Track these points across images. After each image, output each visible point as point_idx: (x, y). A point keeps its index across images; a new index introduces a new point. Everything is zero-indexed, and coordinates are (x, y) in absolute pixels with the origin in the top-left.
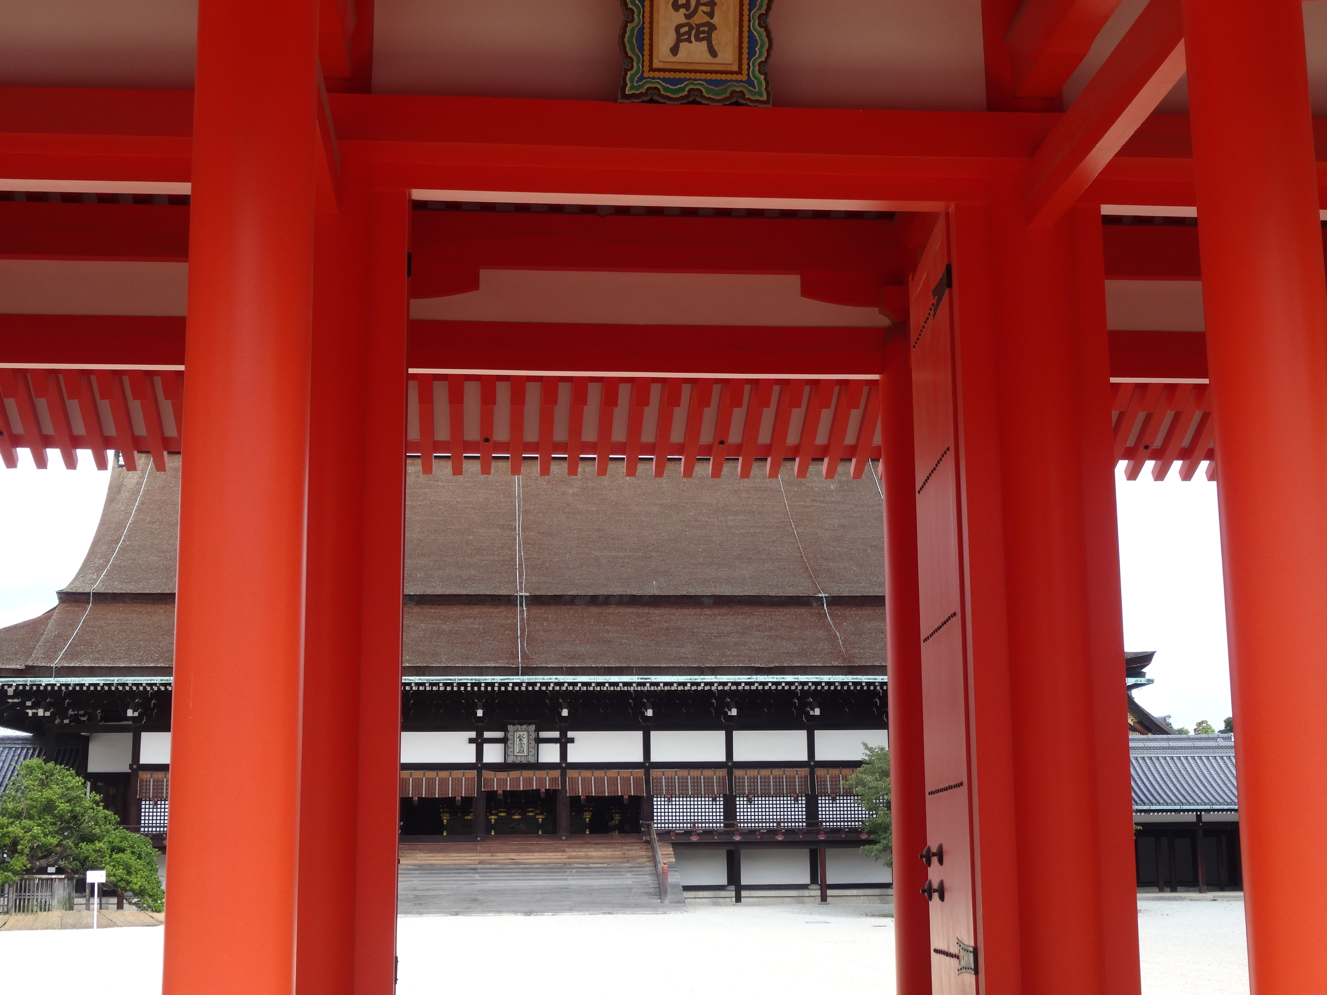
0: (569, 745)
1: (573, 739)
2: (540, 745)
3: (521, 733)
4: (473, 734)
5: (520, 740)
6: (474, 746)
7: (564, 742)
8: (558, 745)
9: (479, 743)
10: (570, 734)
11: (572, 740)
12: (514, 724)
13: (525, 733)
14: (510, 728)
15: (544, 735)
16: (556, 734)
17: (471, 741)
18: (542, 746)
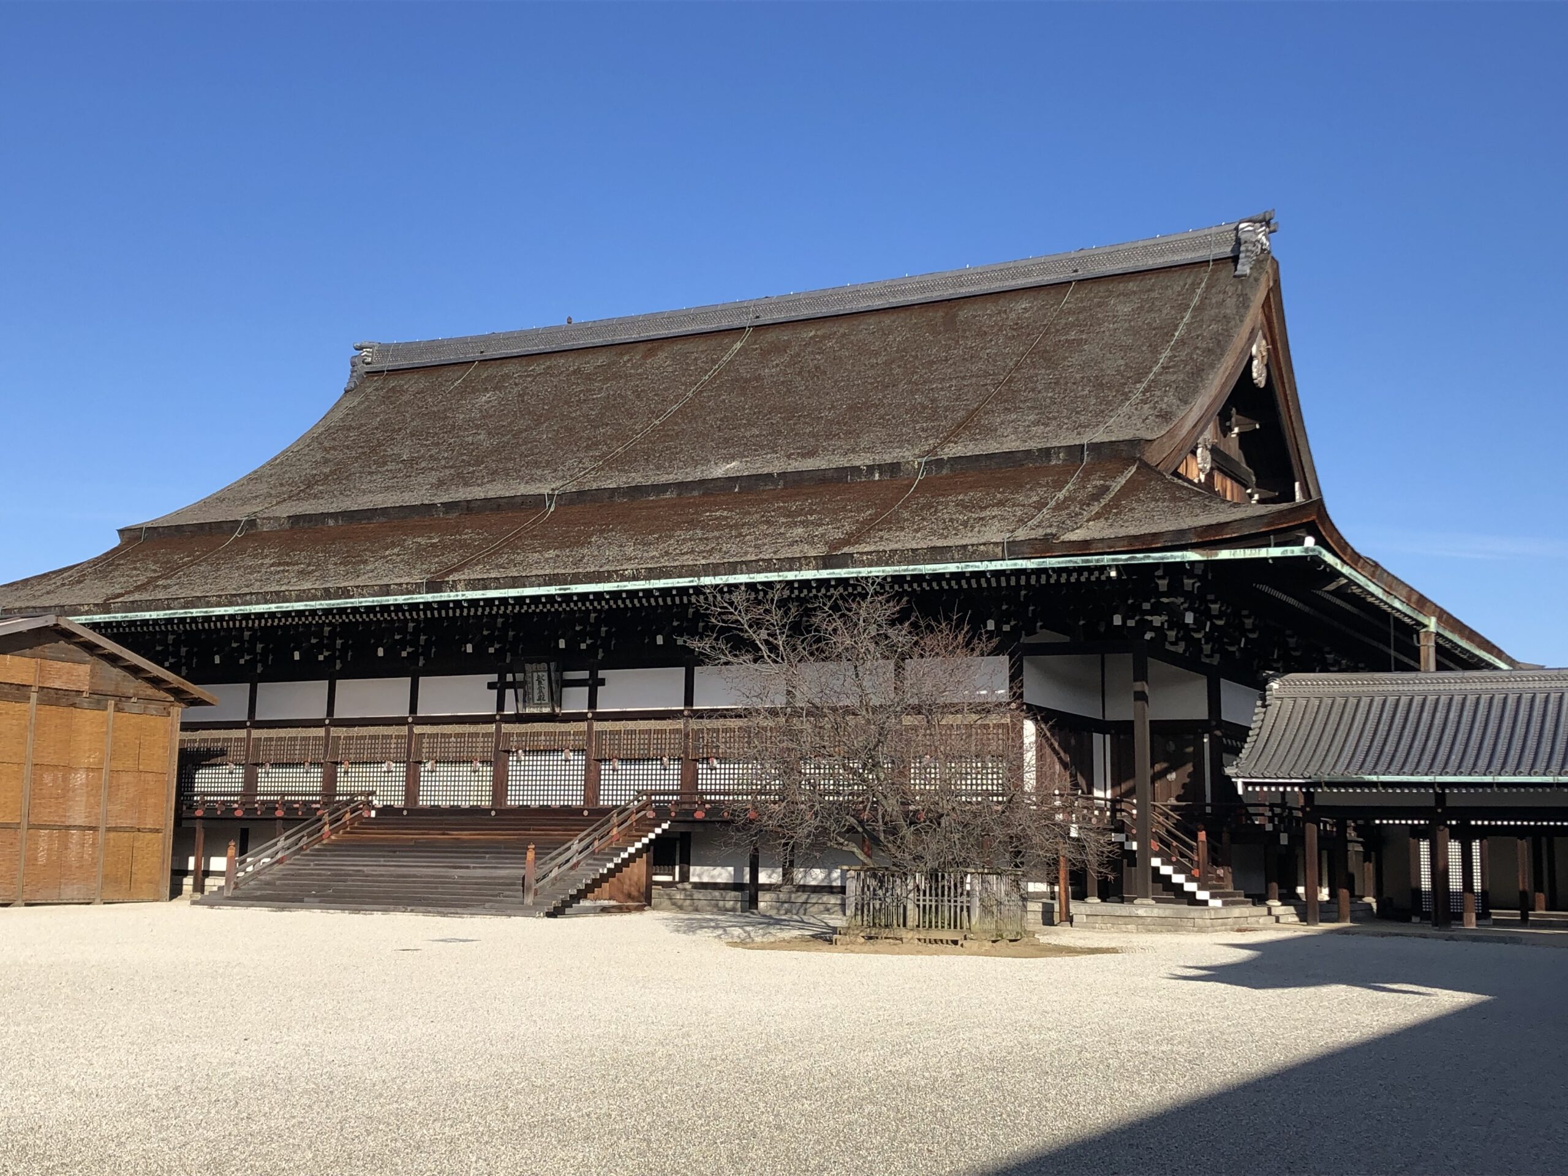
0: (599, 688)
1: (603, 680)
2: (565, 689)
3: (540, 674)
4: (494, 678)
5: (540, 683)
6: (496, 691)
7: (594, 685)
8: (587, 688)
9: (500, 687)
10: (601, 674)
11: (602, 682)
12: (531, 663)
13: (546, 674)
14: (528, 667)
15: (571, 675)
16: (584, 675)
17: (491, 686)
18: (568, 692)
